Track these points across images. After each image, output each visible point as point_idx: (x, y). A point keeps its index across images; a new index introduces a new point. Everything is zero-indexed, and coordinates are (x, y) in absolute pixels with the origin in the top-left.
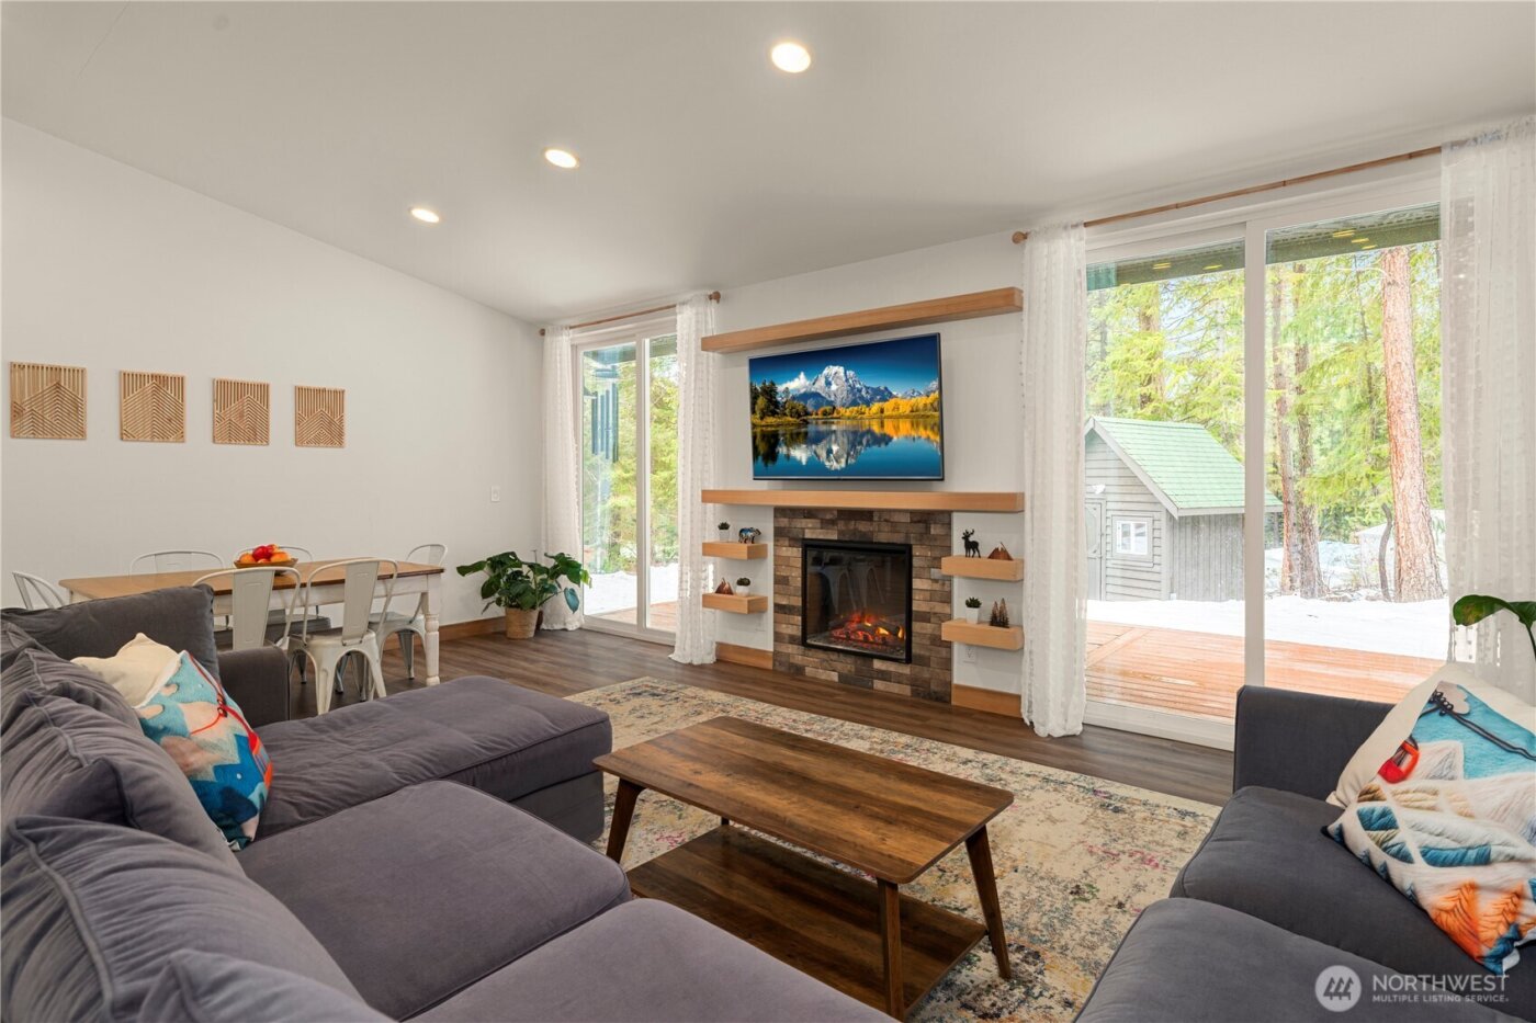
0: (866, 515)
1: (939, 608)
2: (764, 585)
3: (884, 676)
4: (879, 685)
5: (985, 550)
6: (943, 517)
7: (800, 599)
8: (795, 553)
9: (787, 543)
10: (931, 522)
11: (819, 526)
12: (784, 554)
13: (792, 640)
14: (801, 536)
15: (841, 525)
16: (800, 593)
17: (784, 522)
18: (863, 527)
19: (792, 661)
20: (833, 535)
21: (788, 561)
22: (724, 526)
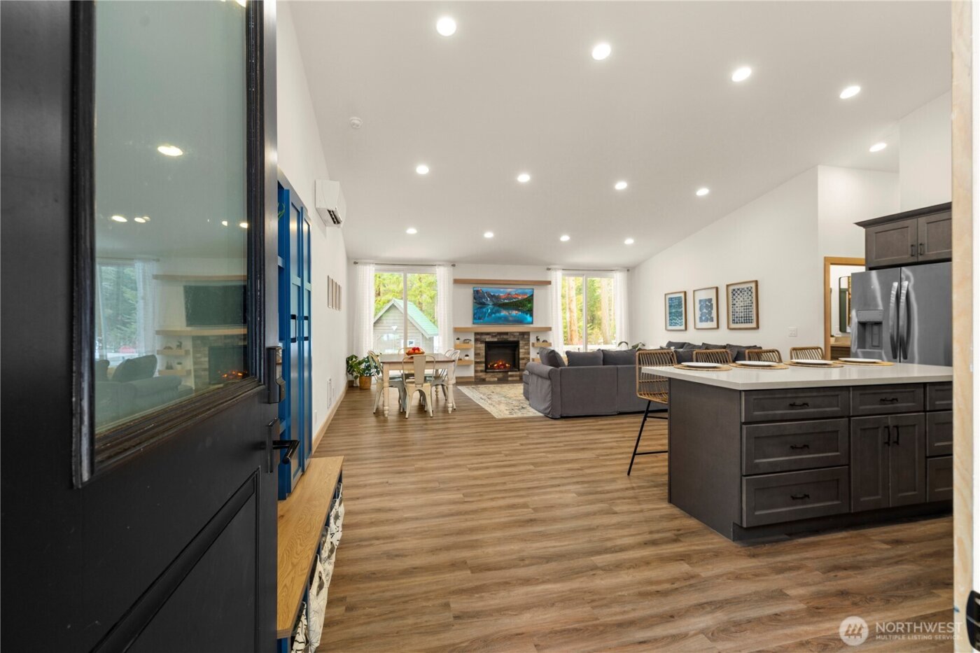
0: (506, 334)
1: (527, 356)
2: (472, 357)
3: (512, 376)
4: (510, 379)
5: (541, 340)
6: (528, 334)
7: (485, 359)
8: (482, 346)
9: (480, 343)
10: (525, 335)
11: (491, 337)
12: (479, 346)
13: (482, 371)
14: (485, 340)
15: (498, 337)
16: (485, 357)
17: (478, 337)
18: (505, 337)
19: (481, 377)
20: (495, 340)
21: (480, 348)
22: (458, 339)
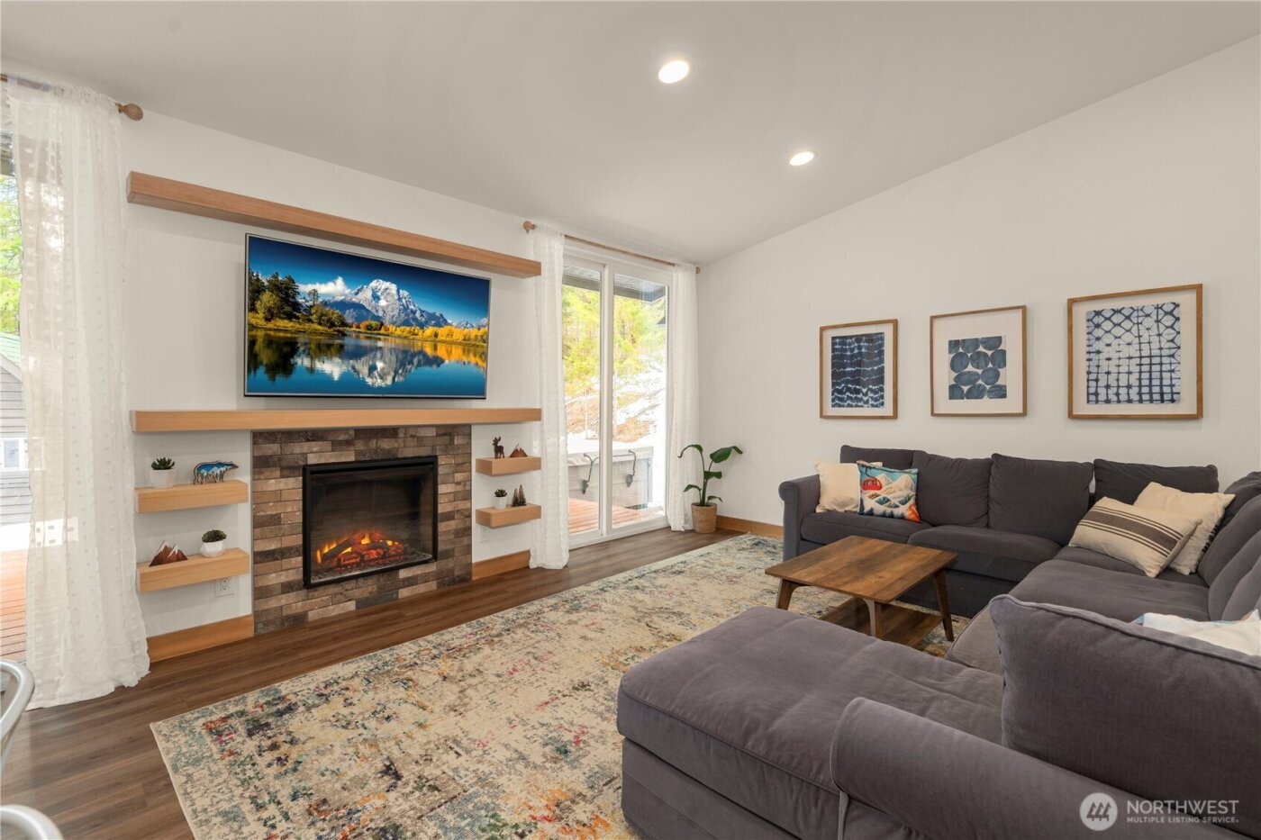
0: (391, 432)
1: (461, 505)
2: (240, 537)
3: (410, 582)
4: (404, 593)
6: (465, 430)
7: (301, 536)
8: (292, 487)
9: (278, 473)
10: (455, 434)
11: (330, 448)
12: (273, 488)
13: (287, 588)
14: (301, 463)
15: (360, 445)
16: (300, 529)
17: (272, 449)
18: (386, 444)
19: (285, 613)
20: (348, 456)
21: (278, 497)
22: (163, 465)
